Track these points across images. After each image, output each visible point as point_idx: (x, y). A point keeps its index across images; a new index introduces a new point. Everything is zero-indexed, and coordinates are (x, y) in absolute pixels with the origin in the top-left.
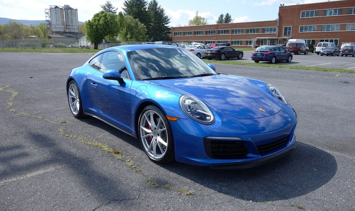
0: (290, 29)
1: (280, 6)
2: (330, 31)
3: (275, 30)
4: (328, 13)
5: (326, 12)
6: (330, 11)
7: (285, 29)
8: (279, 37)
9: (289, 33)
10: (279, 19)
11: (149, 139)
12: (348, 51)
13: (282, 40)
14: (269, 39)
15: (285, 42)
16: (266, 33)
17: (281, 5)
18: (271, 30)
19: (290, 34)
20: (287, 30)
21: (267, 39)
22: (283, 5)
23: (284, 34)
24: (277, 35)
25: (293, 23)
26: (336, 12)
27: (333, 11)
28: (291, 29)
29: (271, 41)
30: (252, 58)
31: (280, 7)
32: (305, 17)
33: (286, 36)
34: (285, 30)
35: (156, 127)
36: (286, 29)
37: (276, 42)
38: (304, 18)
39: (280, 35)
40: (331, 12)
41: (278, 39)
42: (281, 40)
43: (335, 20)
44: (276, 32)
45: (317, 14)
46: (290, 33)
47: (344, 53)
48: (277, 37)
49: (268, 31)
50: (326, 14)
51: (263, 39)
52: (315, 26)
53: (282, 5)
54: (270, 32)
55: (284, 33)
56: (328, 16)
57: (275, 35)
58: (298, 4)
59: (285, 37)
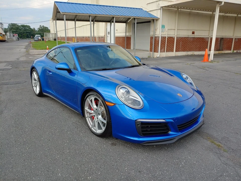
11: (92, 118)
35: (97, 108)
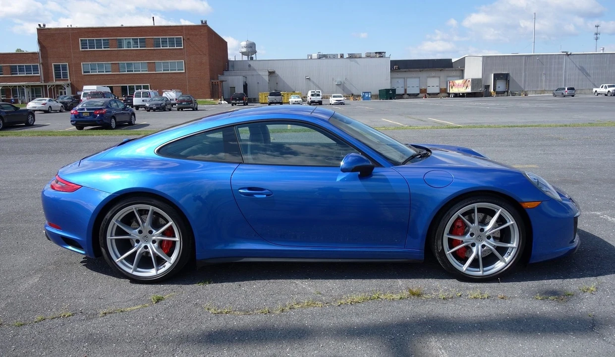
0: (64, 68)
1: (39, 27)
2: (134, 72)
3: (36, 69)
4: (125, 43)
5: (121, 42)
6: (127, 41)
7: (55, 68)
8: (47, 82)
9: (65, 75)
10: (41, 50)
12: (185, 103)
13: (54, 88)
14: (27, 87)
15: (60, 91)
16: (18, 75)
17: (40, 25)
18: (28, 69)
19: (67, 77)
20: (60, 70)
21: (24, 86)
22: (44, 26)
23: (56, 78)
24: (43, 79)
25: (68, 57)
26: (136, 43)
27: (131, 41)
28: (66, 68)
29: (32, 90)
30: (71, 121)
31: (38, 29)
32: (88, 49)
33: (59, 80)
34: (55, 71)
36: (57, 68)
37: (43, 91)
38: (86, 50)
39: (47, 78)
40: (129, 43)
41: (46, 86)
42: (52, 88)
43: (139, 55)
44: (38, 73)
45: (107, 44)
46: (67, 75)
47: (181, 106)
48: (43, 82)
49: (21, 70)
50: (121, 45)
51: (16, 86)
52: (107, 64)
53: (42, 26)
54: (27, 74)
55: (55, 75)
56: (125, 49)
57: (38, 79)
58: (69, 26)
59: (58, 83)
